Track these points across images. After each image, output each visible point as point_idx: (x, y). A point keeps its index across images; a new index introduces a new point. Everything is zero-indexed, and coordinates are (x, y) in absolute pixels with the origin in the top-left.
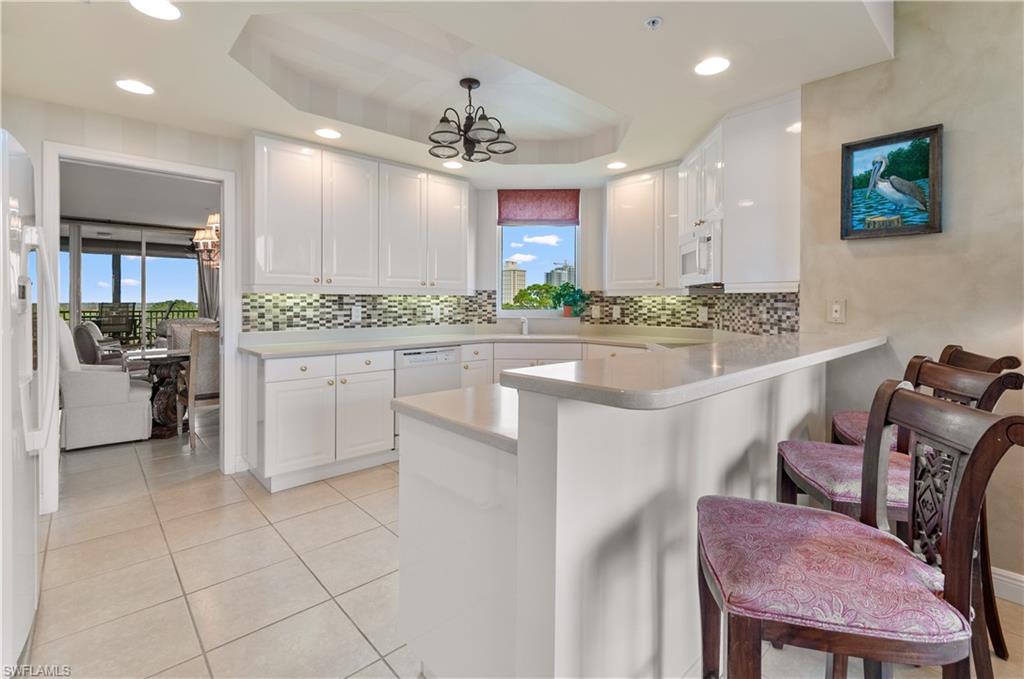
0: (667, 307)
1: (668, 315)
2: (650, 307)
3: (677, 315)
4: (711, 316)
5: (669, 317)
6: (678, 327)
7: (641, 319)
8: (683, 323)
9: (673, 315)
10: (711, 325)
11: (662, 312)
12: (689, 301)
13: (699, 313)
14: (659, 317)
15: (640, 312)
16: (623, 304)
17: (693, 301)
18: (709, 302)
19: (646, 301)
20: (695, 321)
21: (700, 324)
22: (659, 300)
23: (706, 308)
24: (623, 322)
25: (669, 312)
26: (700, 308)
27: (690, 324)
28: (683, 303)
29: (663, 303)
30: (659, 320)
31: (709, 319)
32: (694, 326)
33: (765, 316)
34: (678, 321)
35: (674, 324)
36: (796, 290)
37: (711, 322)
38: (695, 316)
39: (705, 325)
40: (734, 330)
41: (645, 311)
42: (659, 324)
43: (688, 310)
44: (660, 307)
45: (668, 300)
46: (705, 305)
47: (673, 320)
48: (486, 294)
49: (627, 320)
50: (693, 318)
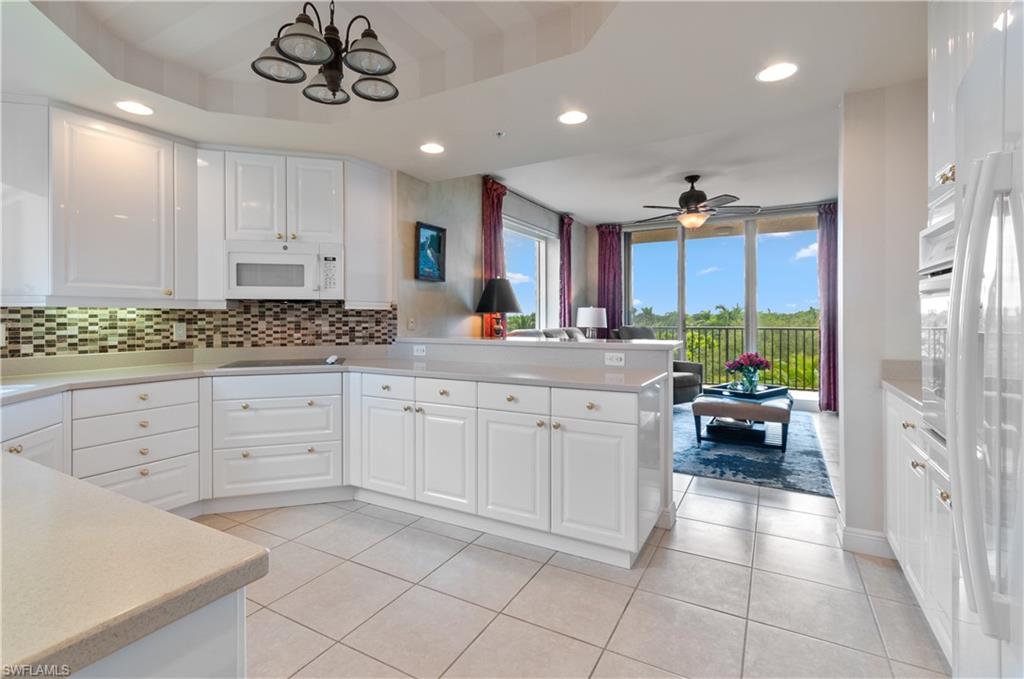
0: (119, 324)
1: (121, 335)
2: (86, 324)
3: (138, 335)
4: (190, 333)
5: (125, 339)
6: (138, 351)
7: (65, 345)
8: (147, 345)
9: (131, 334)
10: (191, 344)
11: (109, 331)
12: (159, 316)
13: (174, 330)
14: (104, 339)
15: (59, 333)
16: (18, 321)
17: (164, 316)
18: (187, 316)
19: (75, 315)
20: (168, 341)
21: (176, 344)
22: (104, 314)
23: (185, 324)
24: (15, 353)
25: (125, 331)
26: (175, 324)
27: (160, 345)
28: (149, 318)
29: (113, 317)
30: (103, 343)
31: (188, 337)
32: (166, 347)
34: (140, 342)
35: (132, 347)
37: (190, 340)
38: (168, 334)
39: (182, 345)
41: (73, 330)
42: (103, 349)
43: (155, 327)
44: (107, 324)
45: (121, 314)
46: (181, 320)
47: (131, 342)
49: (26, 348)
50: (164, 337)
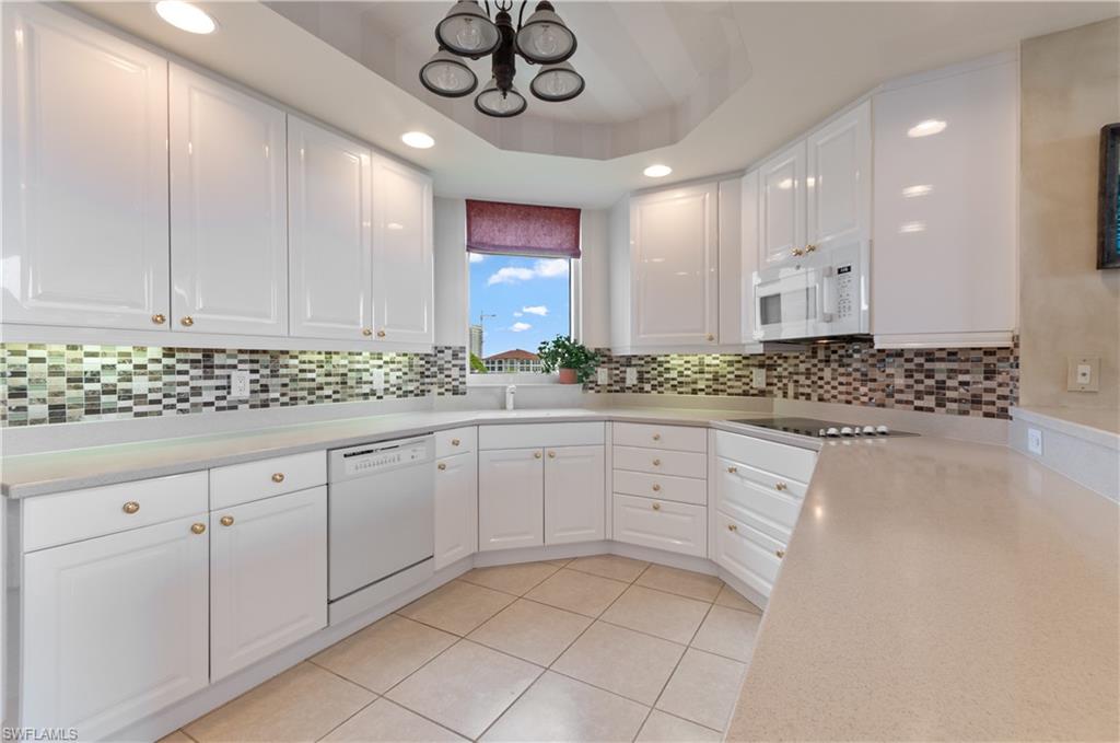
0: (707, 369)
1: (707, 380)
2: (682, 369)
3: (721, 380)
4: (770, 381)
5: (710, 383)
6: (721, 396)
7: (669, 386)
8: (729, 391)
9: (715, 379)
10: (771, 392)
11: (698, 376)
12: (739, 362)
13: (753, 376)
14: (695, 382)
15: (666, 376)
16: (642, 366)
17: (744, 362)
18: (767, 362)
19: (675, 361)
20: (747, 388)
21: (755, 392)
22: (694, 360)
23: (764, 371)
24: (641, 390)
25: (710, 376)
26: (754, 370)
27: (740, 391)
28: (730, 363)
29: (701, 364)
30: (694, 386)
31: (768, 384)
32: (745, 393)
33: (900, 382)
34: (722, 387)
35: (716, 392)
36: (1010, 344)
37: (770, 388)
38: (747, 380)
39: (762, 393)
40: (821, 399)
41: (674, 374)
42: (694, 392)
43: (737, 373)
44: (696, 369)
45: (708, 360)
46: (761, 366)
47: (714, 387)
48: (450, 352)
49: (647, 387)
50: (744, 384)
